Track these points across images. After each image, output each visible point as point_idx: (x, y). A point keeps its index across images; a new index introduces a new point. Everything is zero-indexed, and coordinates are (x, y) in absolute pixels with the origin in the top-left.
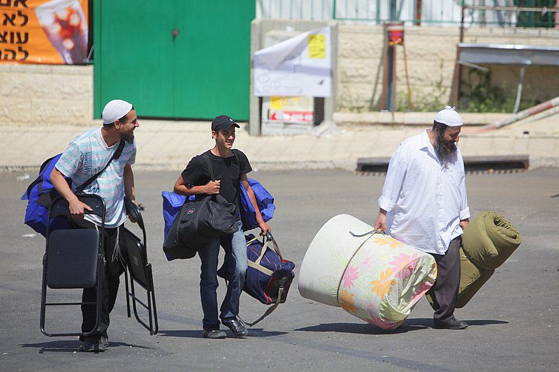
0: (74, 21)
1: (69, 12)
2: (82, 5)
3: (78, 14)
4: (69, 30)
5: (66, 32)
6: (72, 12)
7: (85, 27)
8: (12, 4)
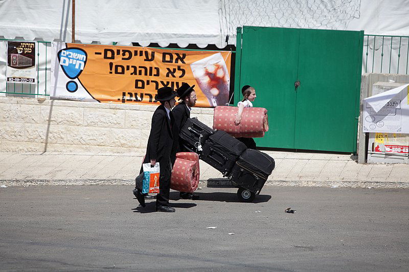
0: (220, 74)
1: (216, 67)
2: (226, 62)
3: (223, 69)
4: (215, 80)
5: (213, 83)
6: (218, 67)
7: (228, 79)
8: (174, 61)
